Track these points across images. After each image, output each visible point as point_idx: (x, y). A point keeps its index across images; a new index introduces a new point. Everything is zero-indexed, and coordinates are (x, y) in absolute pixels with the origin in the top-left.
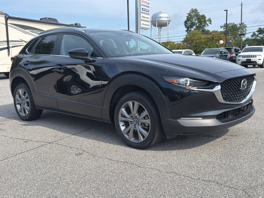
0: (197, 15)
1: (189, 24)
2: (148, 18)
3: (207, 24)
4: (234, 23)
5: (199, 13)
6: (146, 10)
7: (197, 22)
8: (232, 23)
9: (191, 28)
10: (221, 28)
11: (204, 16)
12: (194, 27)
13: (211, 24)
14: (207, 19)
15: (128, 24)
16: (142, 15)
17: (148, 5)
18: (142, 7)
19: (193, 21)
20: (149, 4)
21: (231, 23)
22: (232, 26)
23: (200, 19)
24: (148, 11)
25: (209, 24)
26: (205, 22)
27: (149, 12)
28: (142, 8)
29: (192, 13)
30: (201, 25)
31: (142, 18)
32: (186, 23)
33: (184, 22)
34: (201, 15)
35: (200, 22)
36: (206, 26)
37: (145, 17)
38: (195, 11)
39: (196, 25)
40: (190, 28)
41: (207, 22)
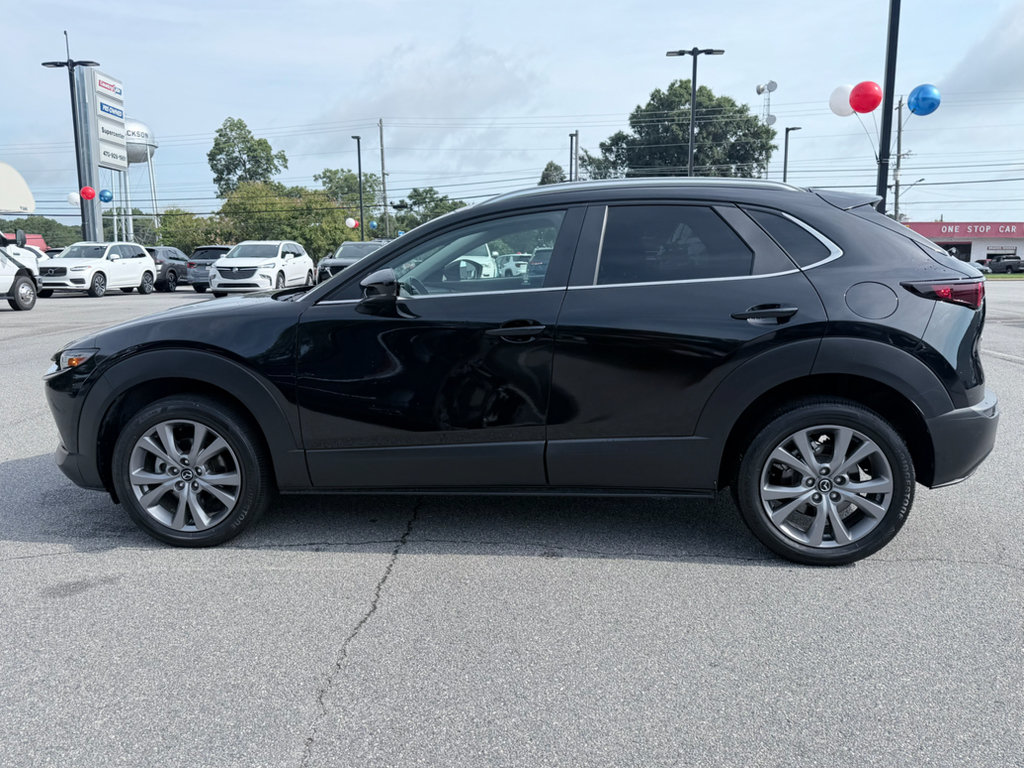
0: (245, 139)
1: (223, 163)
2: (122, 137)
3: (276, 168)
4: (349, 171)
5: (250, 132)
6: (114, 111)
7: (245, 157)
8: (345, 170)
9: (229, 174)
10: (316, 179)
11: (265, 142)
12: (239, 172)
13: (286, 167)
14: (274, 152)
15: (74, 144)
16: (102, 124)
17: (117, 96)
18: (100, 100)
19: (235, 155)
20: (120, 94)
21: (342, 170)
22: (346, 180)
23: (255, 150)
24: (118, 113)
25: (281, 168)
26: (269, 160)
27: (122, 117)
28: (102, 104)
29: (232, 130)
30: (259, 167)
31: (103, 135)
32: (212, 157)
33: (209, 155)
34: (256, 138)
35: (256, 160)
36: (273, 171)
37: (110, 133)
38: (239, 125)
39: (244, 165)
40: (225, 173)
41: (276, 162)
